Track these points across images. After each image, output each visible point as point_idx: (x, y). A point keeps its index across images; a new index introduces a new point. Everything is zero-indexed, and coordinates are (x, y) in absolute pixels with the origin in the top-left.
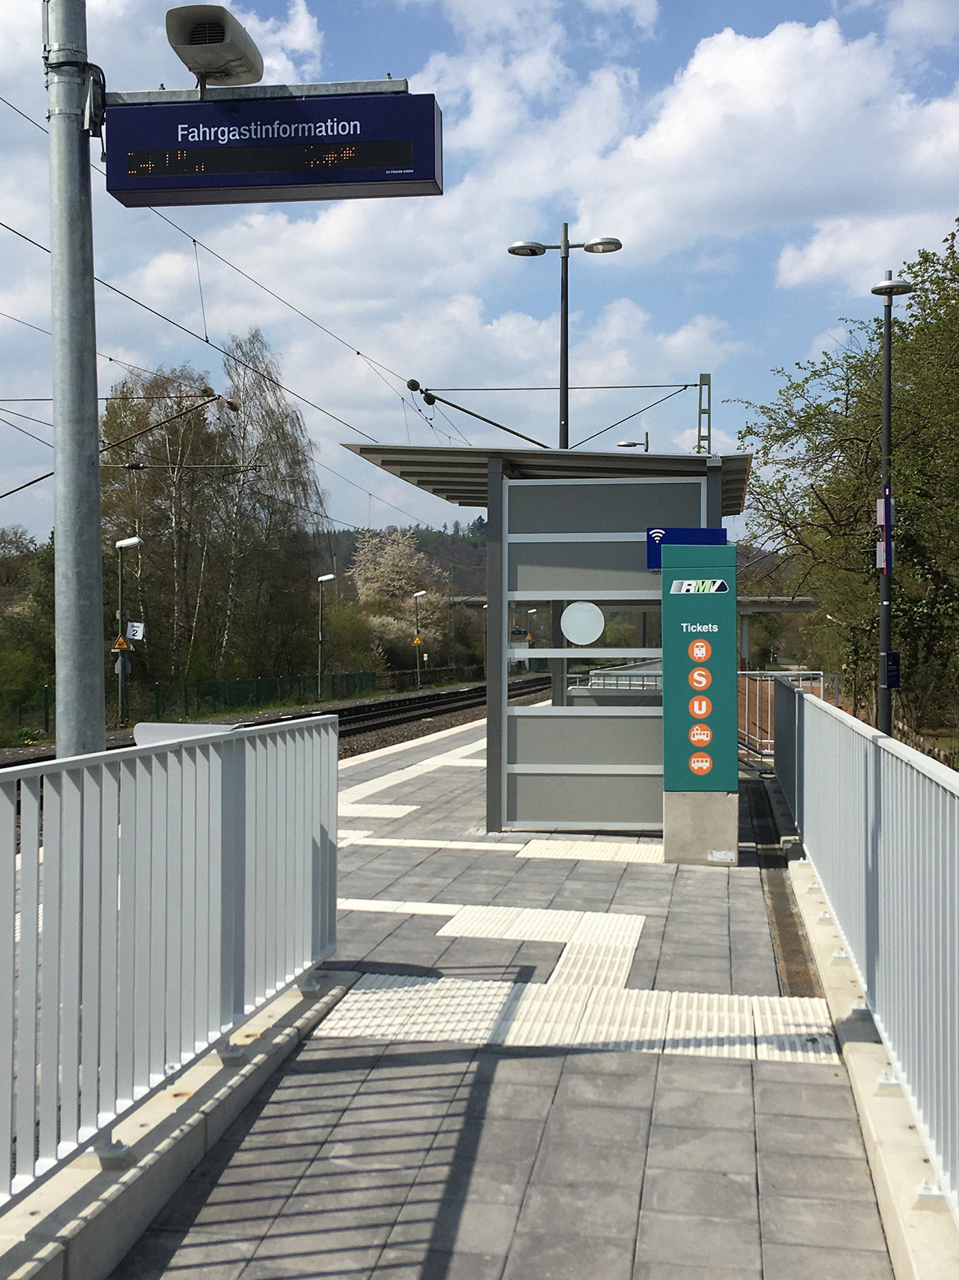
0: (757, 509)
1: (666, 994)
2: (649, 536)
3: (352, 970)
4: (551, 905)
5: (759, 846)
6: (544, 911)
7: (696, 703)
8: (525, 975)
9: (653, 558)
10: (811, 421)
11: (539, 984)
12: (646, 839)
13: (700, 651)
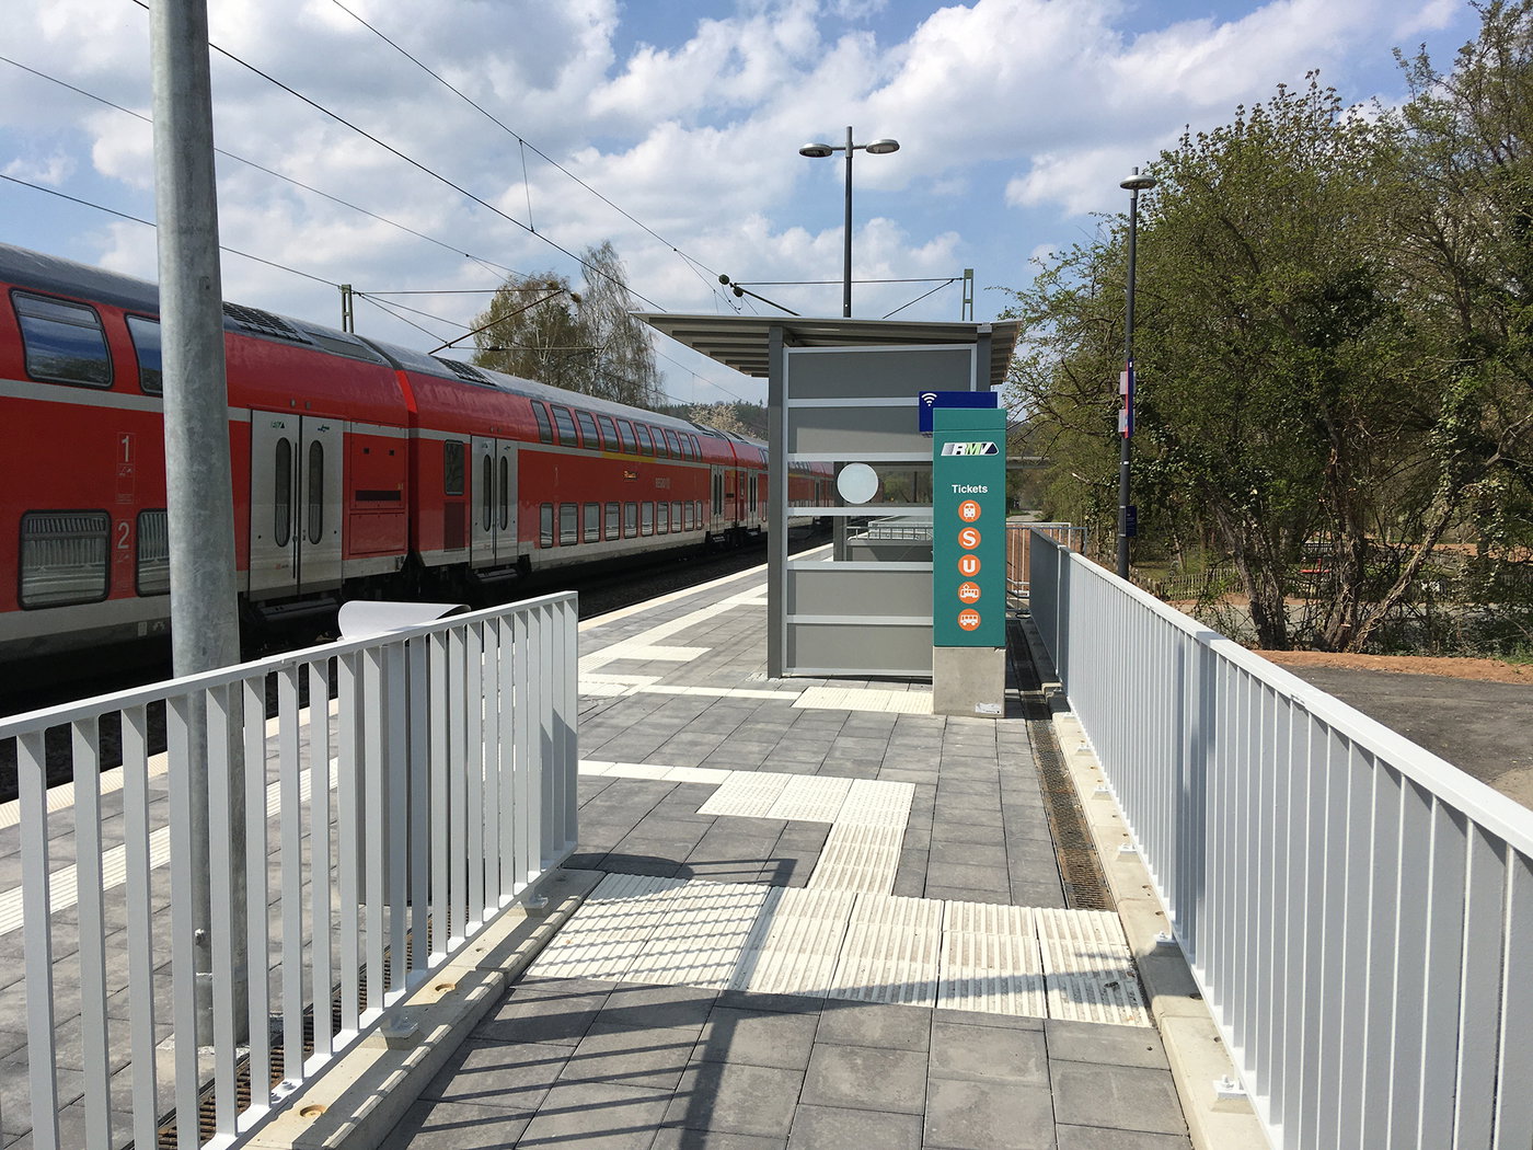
0: (1013, 382)
1: (938, 903)
2: (921, 400)
3: (595, 869)
4: (821, 770)
5: (1022, 692)
6: (813, 777)
7: (966, 562)
8: (783, 874)
9: (925, 422)
10: (1059, 306)
11: (798, 889)
12: (916, 685)
13: (970, 512)
